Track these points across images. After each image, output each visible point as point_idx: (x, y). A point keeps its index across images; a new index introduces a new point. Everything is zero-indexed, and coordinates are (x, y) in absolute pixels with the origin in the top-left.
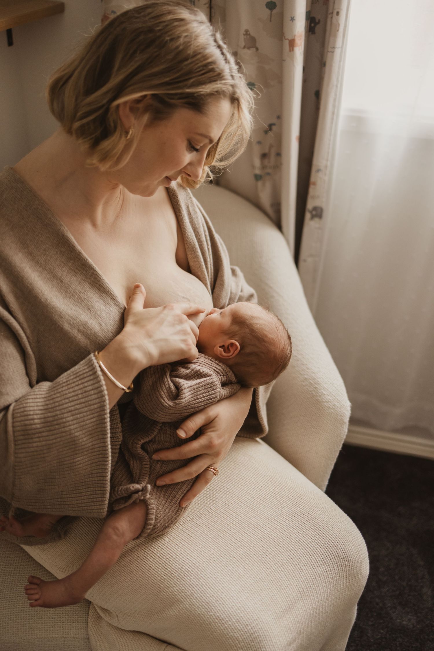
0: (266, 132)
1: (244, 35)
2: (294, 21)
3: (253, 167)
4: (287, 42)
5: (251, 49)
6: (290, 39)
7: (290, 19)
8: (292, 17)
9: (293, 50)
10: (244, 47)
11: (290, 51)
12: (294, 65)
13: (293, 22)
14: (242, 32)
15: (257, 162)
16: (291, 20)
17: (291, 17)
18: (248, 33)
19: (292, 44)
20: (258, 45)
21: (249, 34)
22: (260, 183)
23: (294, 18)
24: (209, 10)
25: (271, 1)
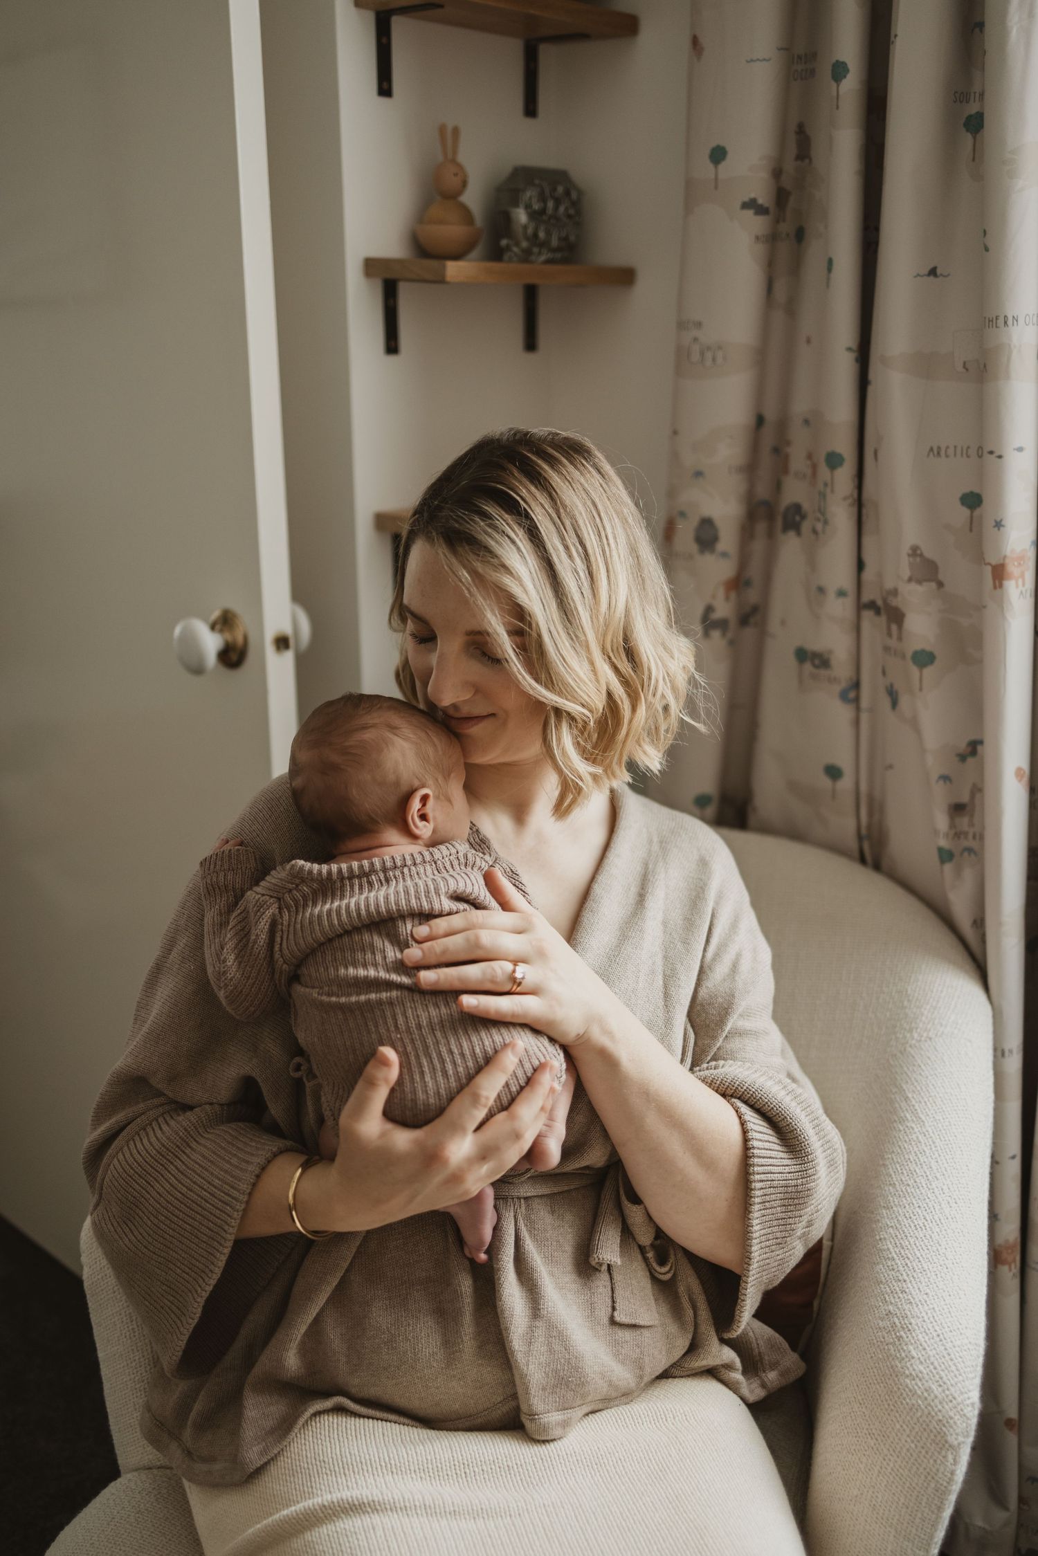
0: (963, 758)
1: (909, 555)
2: (1002, 528)
3: (936, 832)
4: (989, 568)
5: (925, 584)
6: (994, 563)
7: (994, 524)
8: (998, 520)
9: (1001, 586)
10: (910, 580)
11: (995, 588)
12: (1004, 618)
13: (999, 529)
14: (906, 549)
15: (942, 821)
16: (994, 527)
17: (996, 521)
18: (919, 552)
19: (999, 573)
20: (941, 577)
21: (921, 555)
22: (948, 867)
23: (1003, 523)
24: (855, 509)
25: (972, 492)
